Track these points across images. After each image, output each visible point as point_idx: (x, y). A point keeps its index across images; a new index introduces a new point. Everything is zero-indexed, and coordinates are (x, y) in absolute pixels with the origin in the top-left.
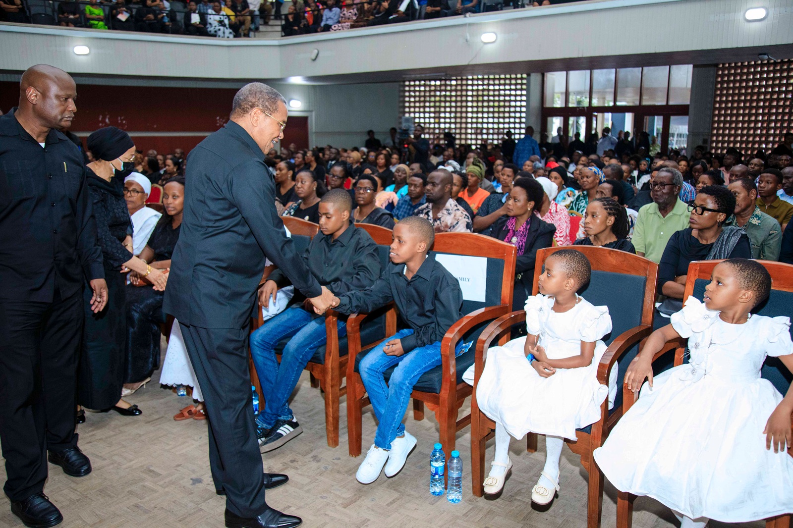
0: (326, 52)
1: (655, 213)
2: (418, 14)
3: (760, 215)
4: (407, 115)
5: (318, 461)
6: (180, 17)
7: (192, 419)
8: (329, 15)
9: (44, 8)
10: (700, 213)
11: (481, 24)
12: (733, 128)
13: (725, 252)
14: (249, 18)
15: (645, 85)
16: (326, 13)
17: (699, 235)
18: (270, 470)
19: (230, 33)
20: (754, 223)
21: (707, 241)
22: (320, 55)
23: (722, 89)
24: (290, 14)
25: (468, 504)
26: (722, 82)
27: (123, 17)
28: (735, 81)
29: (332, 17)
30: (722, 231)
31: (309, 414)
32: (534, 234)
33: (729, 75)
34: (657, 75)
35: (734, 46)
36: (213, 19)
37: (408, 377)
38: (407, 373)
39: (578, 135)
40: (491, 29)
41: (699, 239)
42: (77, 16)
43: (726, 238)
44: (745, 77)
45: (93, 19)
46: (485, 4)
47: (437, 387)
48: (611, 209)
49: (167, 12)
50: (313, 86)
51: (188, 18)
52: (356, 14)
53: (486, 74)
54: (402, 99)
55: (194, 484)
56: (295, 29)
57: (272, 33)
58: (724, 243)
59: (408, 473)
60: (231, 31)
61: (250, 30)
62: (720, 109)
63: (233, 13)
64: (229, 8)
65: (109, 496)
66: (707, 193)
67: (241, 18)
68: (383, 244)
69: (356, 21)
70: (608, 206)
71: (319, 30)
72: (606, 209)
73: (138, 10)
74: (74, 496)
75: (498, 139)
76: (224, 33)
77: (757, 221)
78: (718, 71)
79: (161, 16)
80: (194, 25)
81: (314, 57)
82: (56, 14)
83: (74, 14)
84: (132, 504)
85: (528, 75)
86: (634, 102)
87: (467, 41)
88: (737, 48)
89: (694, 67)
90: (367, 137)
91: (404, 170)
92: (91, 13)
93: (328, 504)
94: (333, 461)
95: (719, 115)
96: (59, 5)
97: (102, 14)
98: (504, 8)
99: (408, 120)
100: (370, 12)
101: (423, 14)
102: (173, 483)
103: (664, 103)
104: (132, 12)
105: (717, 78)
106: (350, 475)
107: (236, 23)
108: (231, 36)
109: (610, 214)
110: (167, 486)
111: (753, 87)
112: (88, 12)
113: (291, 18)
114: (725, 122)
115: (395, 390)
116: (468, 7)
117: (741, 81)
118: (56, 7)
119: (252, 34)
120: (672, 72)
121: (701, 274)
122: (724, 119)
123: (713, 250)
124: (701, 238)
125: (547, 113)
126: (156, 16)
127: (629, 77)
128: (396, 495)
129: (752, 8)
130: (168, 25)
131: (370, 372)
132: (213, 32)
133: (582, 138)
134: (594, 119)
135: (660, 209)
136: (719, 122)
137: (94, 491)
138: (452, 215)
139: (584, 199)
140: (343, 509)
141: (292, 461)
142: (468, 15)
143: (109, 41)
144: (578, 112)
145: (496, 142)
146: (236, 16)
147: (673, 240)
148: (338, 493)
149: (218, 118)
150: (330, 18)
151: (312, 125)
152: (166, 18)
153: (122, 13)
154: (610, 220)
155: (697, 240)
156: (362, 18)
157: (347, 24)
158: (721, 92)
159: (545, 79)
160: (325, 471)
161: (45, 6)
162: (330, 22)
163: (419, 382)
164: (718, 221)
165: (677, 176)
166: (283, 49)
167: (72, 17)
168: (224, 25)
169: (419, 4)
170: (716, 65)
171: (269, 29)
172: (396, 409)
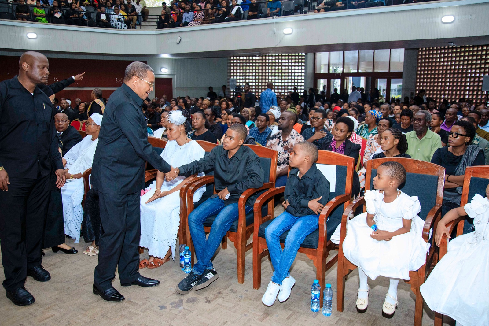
0: (186, 38)
1: (414, 137)
2: (242, 16)
3: (478, 138)
4: (232, 78)
5: (235, 293)
6: (94, 16)
7: (146, 268)
8: (186, 17)
9: (7, 8)
10: (456, 137)
11: (283, 23)
12: (428, 86)
13: (470, 160)
14: (136, 17)
15: (375, 60)
16: (185, 15)
17: (453, 150)
18: (206, 299)
19: (125, 26)
20: (475, 143)
21: (458, 154)
22: (182, 41)
23: (421, 63)
24: (162, 15)
25: (336, 317)
26: (421, 59)
27: (58, 15)
28: (429, 58)
29: (189, 17)
30: (467, 148)
31: (220, 263)
32: (349, 150)
33: (425, 55)
34: (383, 55)
35: (436, 38)
36: (114, 17)
37: (298, 238)
38: (298, 236)
39: (336, 90)
40: (289, 26)
41: (453, 153)
42: (28, 14)
43: (470, 152)
44: (435, 56)
45: (39, 16)
46: (284, 10)
47: (315, 244)
48: (396, 135)
49: (85, 13)
50: (175, 59)
51: (99, 16)
52: (203, 15)
53: (283, 53)
54: (229, 68)
55: (161, 309)
56: (166, 24)
57: (149, 26)
58: (469, 155)
59: (293, 299)
60: (125, 25)
61: (136, 24)
62: (420, 75)
63: (126, 14)
64: (123, 11)
65: (109, 318)
66: (459, 125)
67: (130, 17)
68: (266, 157)
69: (204, 20)
70: (394, 133)
71: (181, 25)
72: (393, 135)
73: (67, 11)
74: (87, 320)
75: (288, 92)
76: (121, 26)
77: (477, 142)
78: (419, 52)
79: (82, 15)
80: (102, 21)
81: (178, 42)
82: (14, 12)
83: (27, 13)
84: (126, 323)
85: (306, 54)
86: (365, 70)
87: (274, 33)
88: (437, 39)
89: (405, 50)
90: (209, 91)
91: (248, 111)
92: (37, 12)
93: (250, 320)
94: (244, 292)
95: (420, 78)
96: (17, 8)
97: (44, 13)
98: (295, 13)
99: (233, 80)
100: (212, 14)
101: (246, 17)
102: (148, 309)
103: (387, 71)
104: (63, 12)
105: (418, 56)
106: (258, 300)
107: (128, 20)
108: (126, 28)
109: (396, 138)
110: (145, 311)
111: (440, 62)
112: (35, 11)
113: (163, 17)
114: (423, 82)
115: (290, 247)
116: (274, 12)
117: (432, 58)
118: (14, 9)
119: (137, 27)
120: (392, 52)
121: (474, 174)
122: (423, 80)
123: (463, 159)
124: (454, 152)
125: (317, 76)
126: (79, 15)
127: (367, 55)
128: (290, 313)
129: (445, 16)
130: (87, 21)
131: (272, 235)
132: (114, 25)
133: (339, 92)
134: (345, 80)
135: (417, 135)
136: (420, 82)
137: (99, 315)
138: (295, 139)
139: (366, 129)
140: (261, 322)
141: (219, 293)
142: (275, 17)
143: (49, 30)
144: (335, 76)
145: (286, 94)
146: (128, 16)
147: (437, 153)
148: (254, 312)
149: (117, 79)
150: (187, 18)
151: (175, 84)
152: (85, 16)
153: (57, 13)
154: (396, 141)
155: (452, 153)
156: (208, 18)
157: (199, 22)
158: (421, 65)
159: (316, 56)
160: (241, 299)
161: (8, 8)
162: (188, 20)
163: (304, 242)
164: (466, 142)
165: (428, 115)
166: (158, 36)
167: (25, 14)
168: (121, 22)
169: (243, 10)
170: (418, 49)
171: (147, 24)
172: (290, 259)
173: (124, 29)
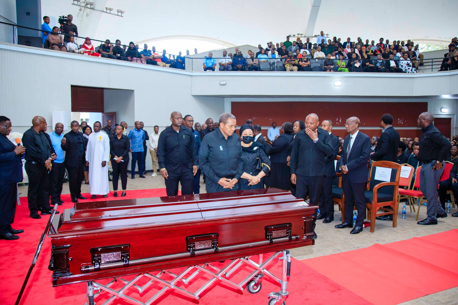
9: (317, 63)
27: (357, 65)
36: (403, 63)
50: (456, 99)
51: (388, 63)
80: (392, 68)
97: (345, 64)
108: (416, 72)
132: (404, 70)
149: (399, 119)
151: (454, 124)
153: (357, 63)
167: (331, 67)
168: (410, 66)
173: (414, 73)
